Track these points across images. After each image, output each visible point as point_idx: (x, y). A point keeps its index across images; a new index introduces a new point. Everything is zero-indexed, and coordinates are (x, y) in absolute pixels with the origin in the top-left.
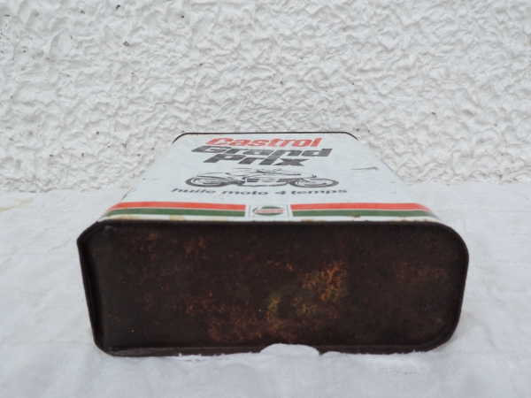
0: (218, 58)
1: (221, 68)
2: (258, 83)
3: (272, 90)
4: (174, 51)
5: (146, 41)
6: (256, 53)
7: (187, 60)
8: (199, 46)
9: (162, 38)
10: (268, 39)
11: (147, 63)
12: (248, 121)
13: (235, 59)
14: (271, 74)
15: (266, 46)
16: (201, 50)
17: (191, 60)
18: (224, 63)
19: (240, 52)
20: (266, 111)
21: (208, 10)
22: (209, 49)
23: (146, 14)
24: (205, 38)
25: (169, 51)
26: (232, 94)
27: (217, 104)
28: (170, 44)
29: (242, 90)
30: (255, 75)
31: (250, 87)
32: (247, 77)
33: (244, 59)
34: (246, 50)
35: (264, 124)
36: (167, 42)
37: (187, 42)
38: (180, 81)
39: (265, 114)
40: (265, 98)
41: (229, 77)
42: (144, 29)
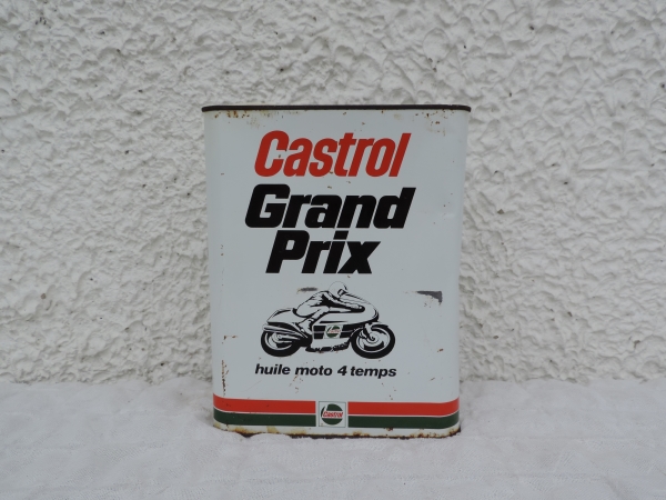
0: (602, 227)
1: (603, 238)
2: (644, 255)
3: (659, 263)
4: (552, 219)
5: (521, 208)
6: (645, 222)
7: (566, 229)
8: (582, 214)
9: (541, 206)
10: (660, 207)
11: (519, 233)
12: (629, 298)
13: (620, 229)
14: (661, 245)
15: (657, 215)
16: (583, 219)
17: (571, 230)
18: (607, 233)
19: (627, 221)
20: (650, 287)
21: (596, 176)
22: (593, 218)
23: (526, 180)
24: (589, 205)
25: (546, 220)
26: (614, 267)
27: (595, 279)
28: (549, 212)
29: (626, 263)
30: (642, 246)
31: (635, 260)
32: (632, 248)
33: (630, 229)
34: (635, 219)
35: (647, 301)
36: (545, 210)
37: (568, 211)
38: (555, 253)
39: (649, 290)
40: (650, 272)
41: (613, 248)
42: (521, 196)
